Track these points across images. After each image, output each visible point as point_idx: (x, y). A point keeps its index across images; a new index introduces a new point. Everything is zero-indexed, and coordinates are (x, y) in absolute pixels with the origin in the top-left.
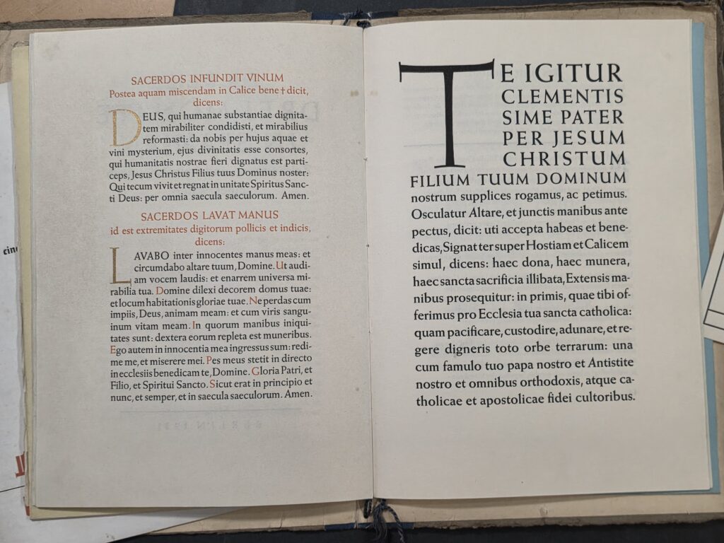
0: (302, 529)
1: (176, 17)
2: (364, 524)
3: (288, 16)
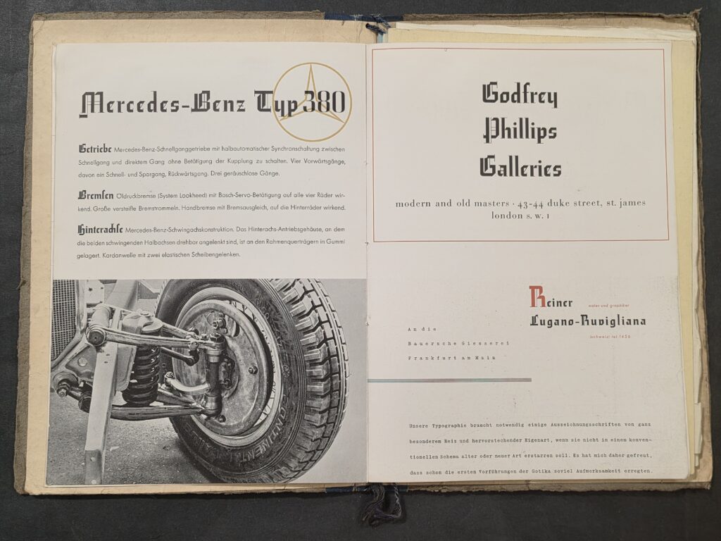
3: (302, 15)
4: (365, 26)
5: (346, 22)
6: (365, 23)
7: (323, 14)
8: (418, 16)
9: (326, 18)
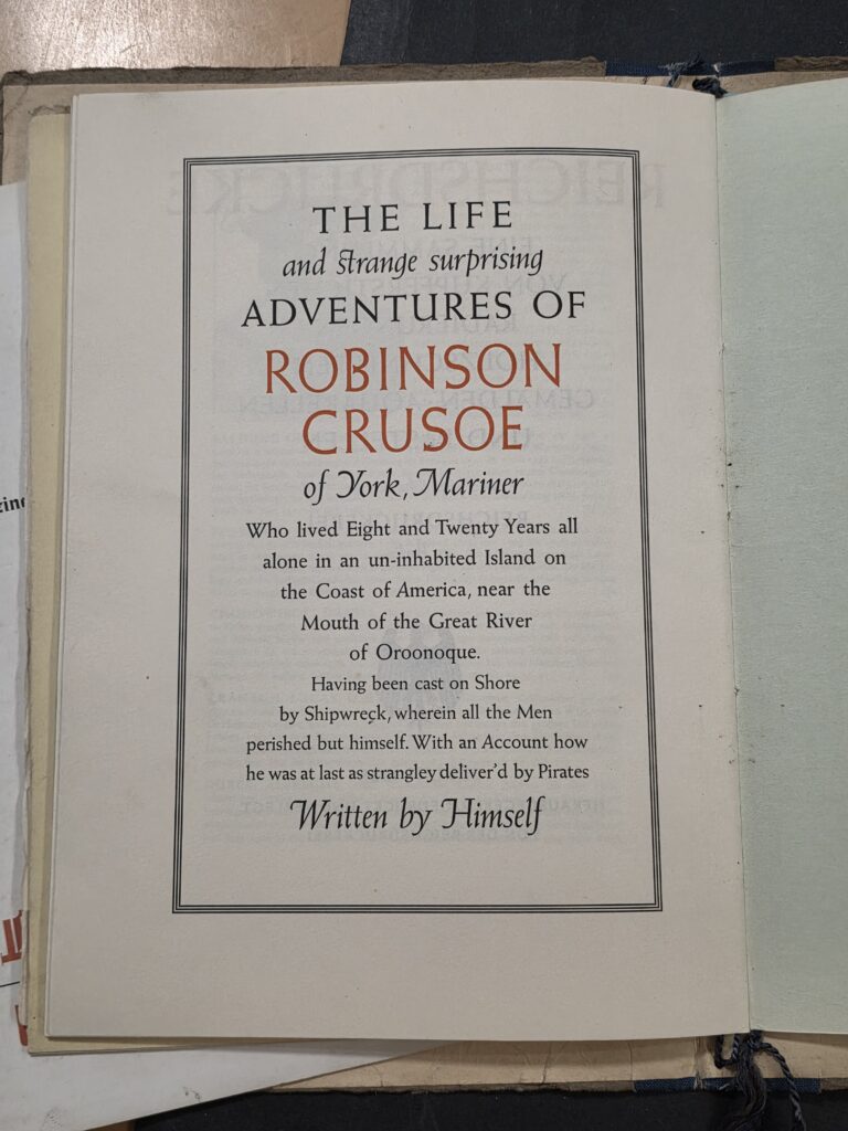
0: (589, 1088)
1: (345, 68)
2: (715, 1079)
3: (560, 67)
4: (690, 85)
5: (651, 79)
6: (694, 78)
7: (602, 66)
8: (806, 60)
9: (609, 73)
